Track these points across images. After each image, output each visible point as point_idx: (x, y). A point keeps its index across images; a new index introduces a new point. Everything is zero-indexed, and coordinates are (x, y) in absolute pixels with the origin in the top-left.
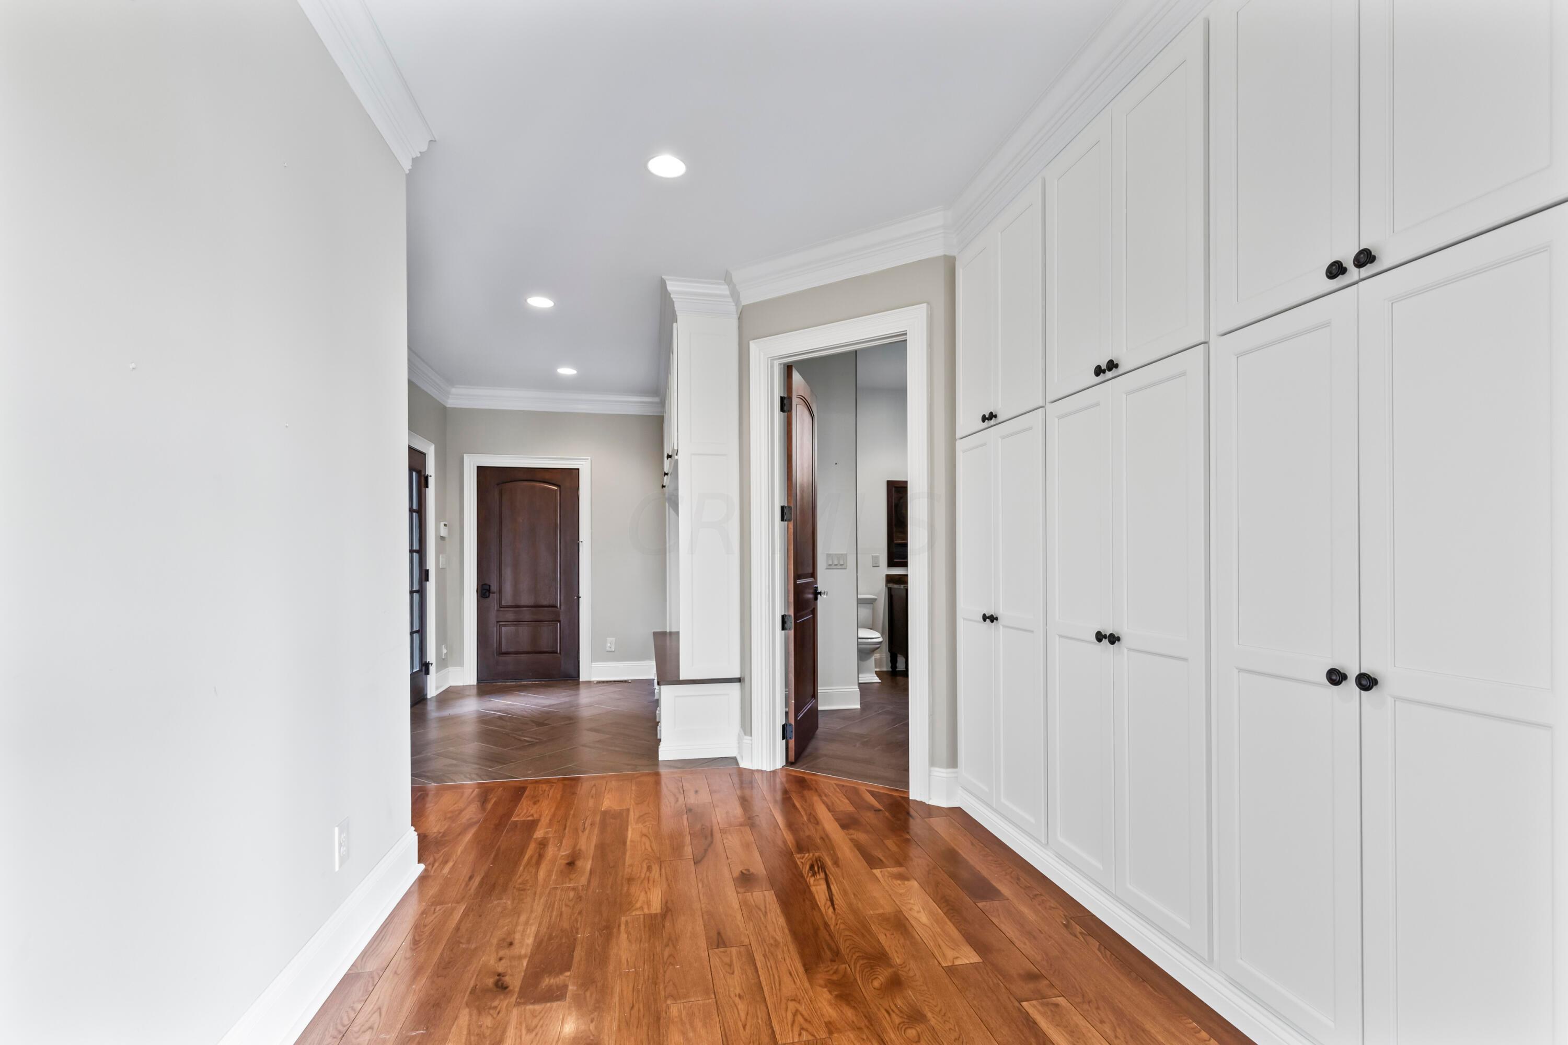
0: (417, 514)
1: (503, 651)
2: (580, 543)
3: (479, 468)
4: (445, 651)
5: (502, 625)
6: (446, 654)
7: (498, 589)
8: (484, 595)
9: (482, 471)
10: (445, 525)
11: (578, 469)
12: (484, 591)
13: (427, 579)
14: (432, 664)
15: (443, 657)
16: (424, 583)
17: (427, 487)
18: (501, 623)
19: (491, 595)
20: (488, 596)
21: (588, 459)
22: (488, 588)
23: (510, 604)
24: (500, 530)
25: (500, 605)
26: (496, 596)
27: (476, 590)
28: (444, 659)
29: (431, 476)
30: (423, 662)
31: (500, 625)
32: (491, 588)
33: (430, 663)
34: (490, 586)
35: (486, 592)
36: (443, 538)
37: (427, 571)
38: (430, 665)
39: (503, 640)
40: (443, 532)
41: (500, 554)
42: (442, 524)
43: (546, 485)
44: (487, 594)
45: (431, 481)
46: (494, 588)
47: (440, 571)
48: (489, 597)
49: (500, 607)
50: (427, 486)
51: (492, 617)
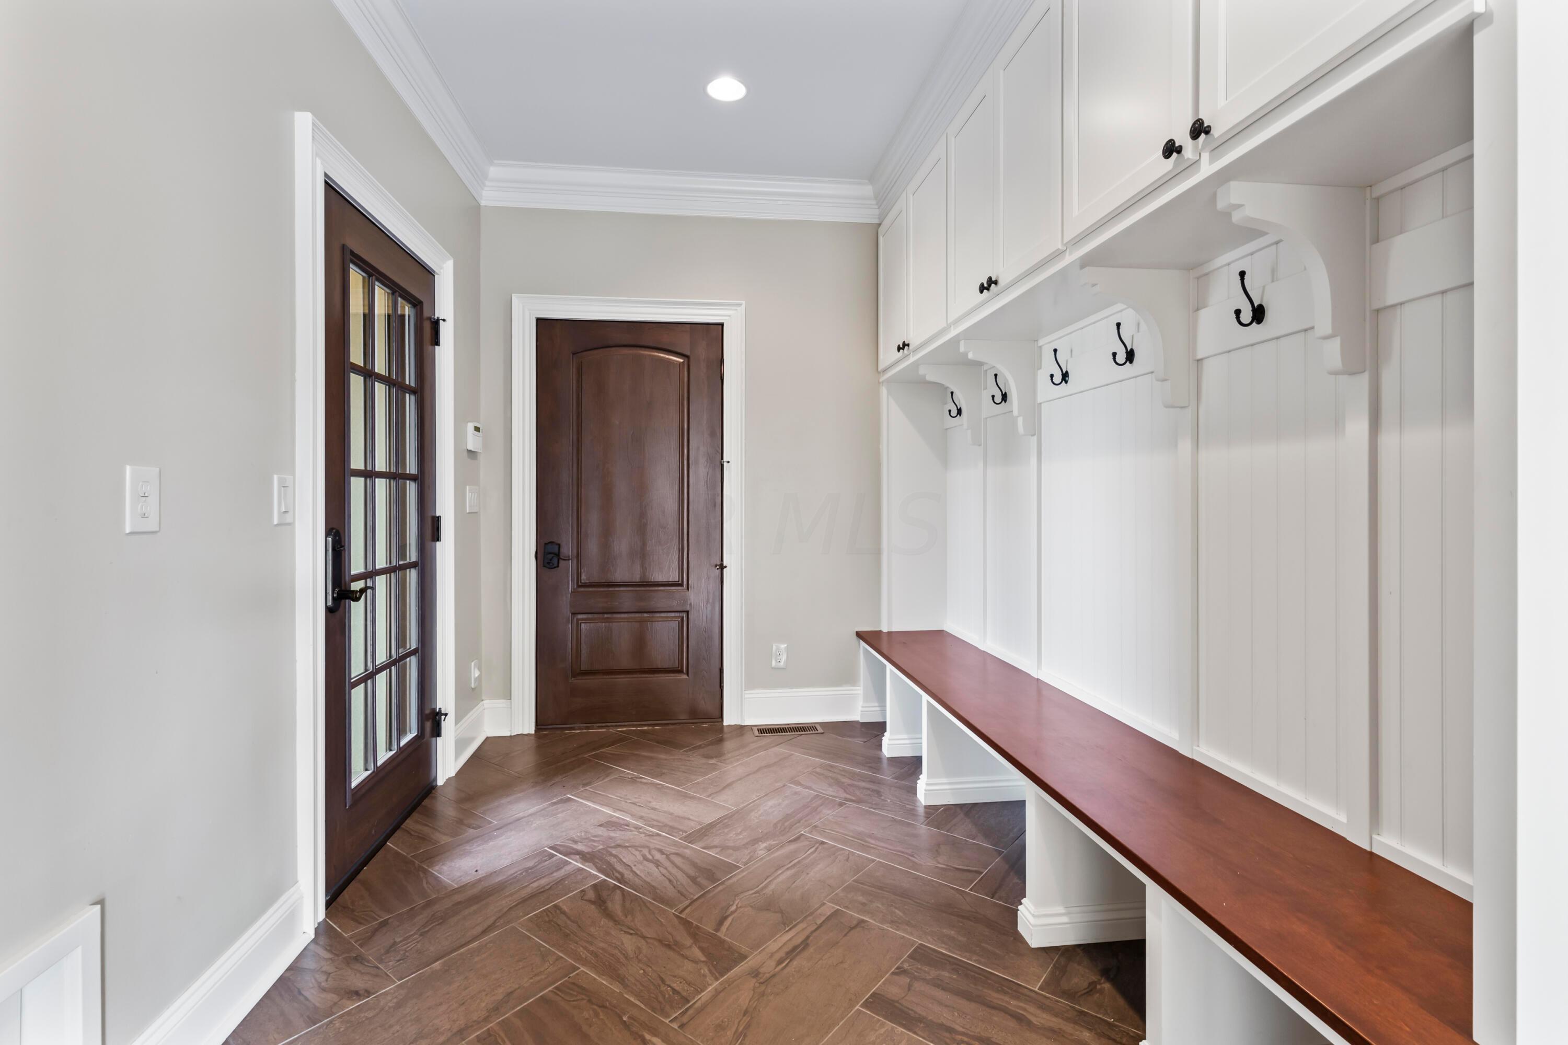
0: (413, 398)
1: (583, 668)
2: (725, 464)
3: (539, 320)
4: (476, 673)
5: (583, 619)
6: (479, 679)
7: (575, 551)
8: (548, 563)
9: (545, 327)
10: (477, 429)
11: (722, 325)
12: (550, 556)
13: (436, 537)
14: (446, 715)
15: (473, 686)
16: (429, 544)
17: (437, 343)
18: (580, 616)
19: (562, 563)
20: (556, 565)
21: (740, 305)
22: (556, 550)
23: (596, 579)
24: (579, 441)
25: (578, 582)
26: (571, 565)
27: (534, 553)
28: (473, 689)
29: (444, 320)
30: (427, 711)
31: (578, 620)
32: (562, 550)
33: (443, 712)
34: (559, 545)
35: (552, 558)
36: (472, 454)
37: (436, 521)
38: (443, 717)
39: (584, 646)
40: (472, 442)
41: (579, 485)
42: (470, 426)
43: (662, 355)
44: (555, 561)
45: (447, 332)
46: (568, 549)
47: (466, 519)
48: (558, 566)
49: (579, 586)
50: (436, 341)
51: (565, 602)
